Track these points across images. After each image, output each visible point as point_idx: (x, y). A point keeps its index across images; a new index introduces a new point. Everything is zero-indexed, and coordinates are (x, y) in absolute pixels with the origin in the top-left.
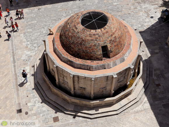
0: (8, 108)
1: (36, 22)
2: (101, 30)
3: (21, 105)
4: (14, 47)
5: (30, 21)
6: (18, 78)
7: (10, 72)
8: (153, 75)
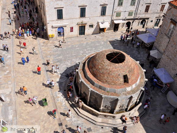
0: (51, 122)
1: (62, 57)
2: (122, 64)
3: (61, 119)
4: (48, 75)
5: (57, 57)
6: (55, 99)
7: (48, 95)
8: (151, 94)
